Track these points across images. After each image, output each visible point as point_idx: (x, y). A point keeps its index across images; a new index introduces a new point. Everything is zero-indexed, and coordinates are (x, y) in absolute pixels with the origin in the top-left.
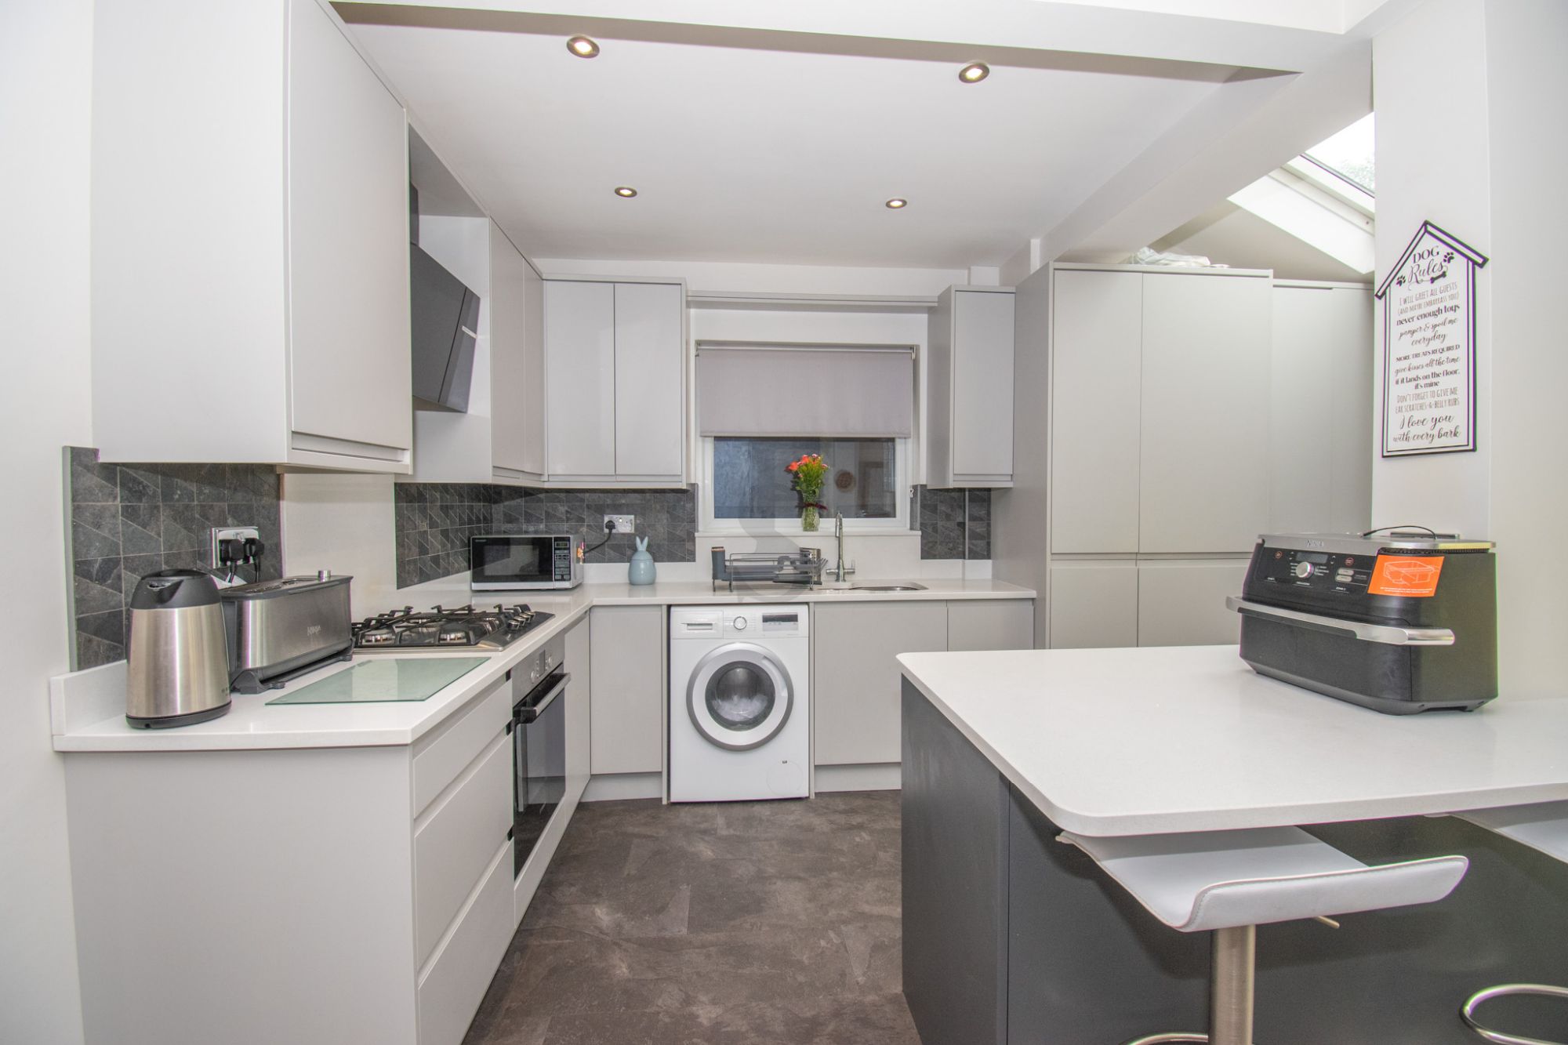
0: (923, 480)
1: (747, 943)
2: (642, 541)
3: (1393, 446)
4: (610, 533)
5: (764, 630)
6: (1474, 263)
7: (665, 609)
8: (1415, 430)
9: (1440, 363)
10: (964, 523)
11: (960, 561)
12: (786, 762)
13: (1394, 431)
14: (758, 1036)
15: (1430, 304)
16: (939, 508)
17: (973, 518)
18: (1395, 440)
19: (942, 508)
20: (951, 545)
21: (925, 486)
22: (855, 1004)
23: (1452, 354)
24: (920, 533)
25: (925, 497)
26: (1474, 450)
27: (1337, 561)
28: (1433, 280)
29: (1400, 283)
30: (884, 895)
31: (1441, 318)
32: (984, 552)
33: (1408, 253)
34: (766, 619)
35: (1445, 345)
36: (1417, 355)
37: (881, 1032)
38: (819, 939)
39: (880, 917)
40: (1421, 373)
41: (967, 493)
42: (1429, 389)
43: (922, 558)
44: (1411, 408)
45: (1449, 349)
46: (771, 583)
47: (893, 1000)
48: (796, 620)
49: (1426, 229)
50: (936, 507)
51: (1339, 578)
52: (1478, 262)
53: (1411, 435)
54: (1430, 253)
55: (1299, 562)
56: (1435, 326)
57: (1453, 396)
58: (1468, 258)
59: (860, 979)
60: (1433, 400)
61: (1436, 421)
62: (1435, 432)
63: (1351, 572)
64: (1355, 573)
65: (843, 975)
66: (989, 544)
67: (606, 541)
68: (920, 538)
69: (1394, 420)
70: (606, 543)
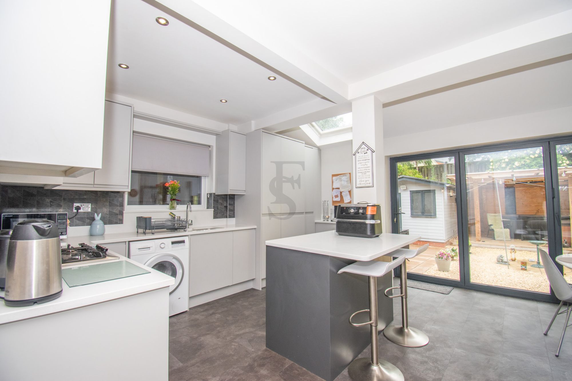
0: (213, 191)
1: (208, 357)
2: (98, 216)
3: (358, 186)
4: (77, 212)
5: (172, 247)
6: (372, 152)
7: (127, 243)
8: (362, 183)
9: (366, 170)
10: (227, 206)
11: (225, 219)
12: (180, 298)
13: (358, 182)
14: (238, 377)
15: (364, 158)
16: (219, 201)
17: (230, 204)
18: (358, 184)
19: (220, 201)
20: (222, 214)
21: (215, 193)
22: (257, 356)
23: (368, 168)
24: (213, 210)
25: (215, 197)
26: (373, 187)
27: (359, 208)
28: (365, 153)
29: (358, 153)
30: (239, 328)
31: (366, 161)
32: (232, 216)
33: (360, 147)
34: (173, 243)
35: (367, 166)
36: (362, 168)
37: (269, 359)
38: (231, 346)
39: (244, 334)
40: (363, 171)
41: (228, 196)
42: (364, 175)
43: (214, 218)
44: (361, 178)
45: (368, 167)
46: (165, 230)
47: (266, 350)
48: (184, 242)
49: (363, 144)
50: (218, 201)
51: (360, 212)
52: (373, 152)
53: (361, 183)
54: (364, 148)
55: (351, 209)
56: (365, 162)
57: (369, 176)
58: (371, 151)
59: (252, 350)
60: (365, 177)
61: (366, 181)
62: (366, 183)
63: (362, 210)
64: (363, 210)
65: (247, 351)
66: (234, 213)
67: (75, 216)
68: (213, 211)
69: (358, 180)
70: (74, 217)
